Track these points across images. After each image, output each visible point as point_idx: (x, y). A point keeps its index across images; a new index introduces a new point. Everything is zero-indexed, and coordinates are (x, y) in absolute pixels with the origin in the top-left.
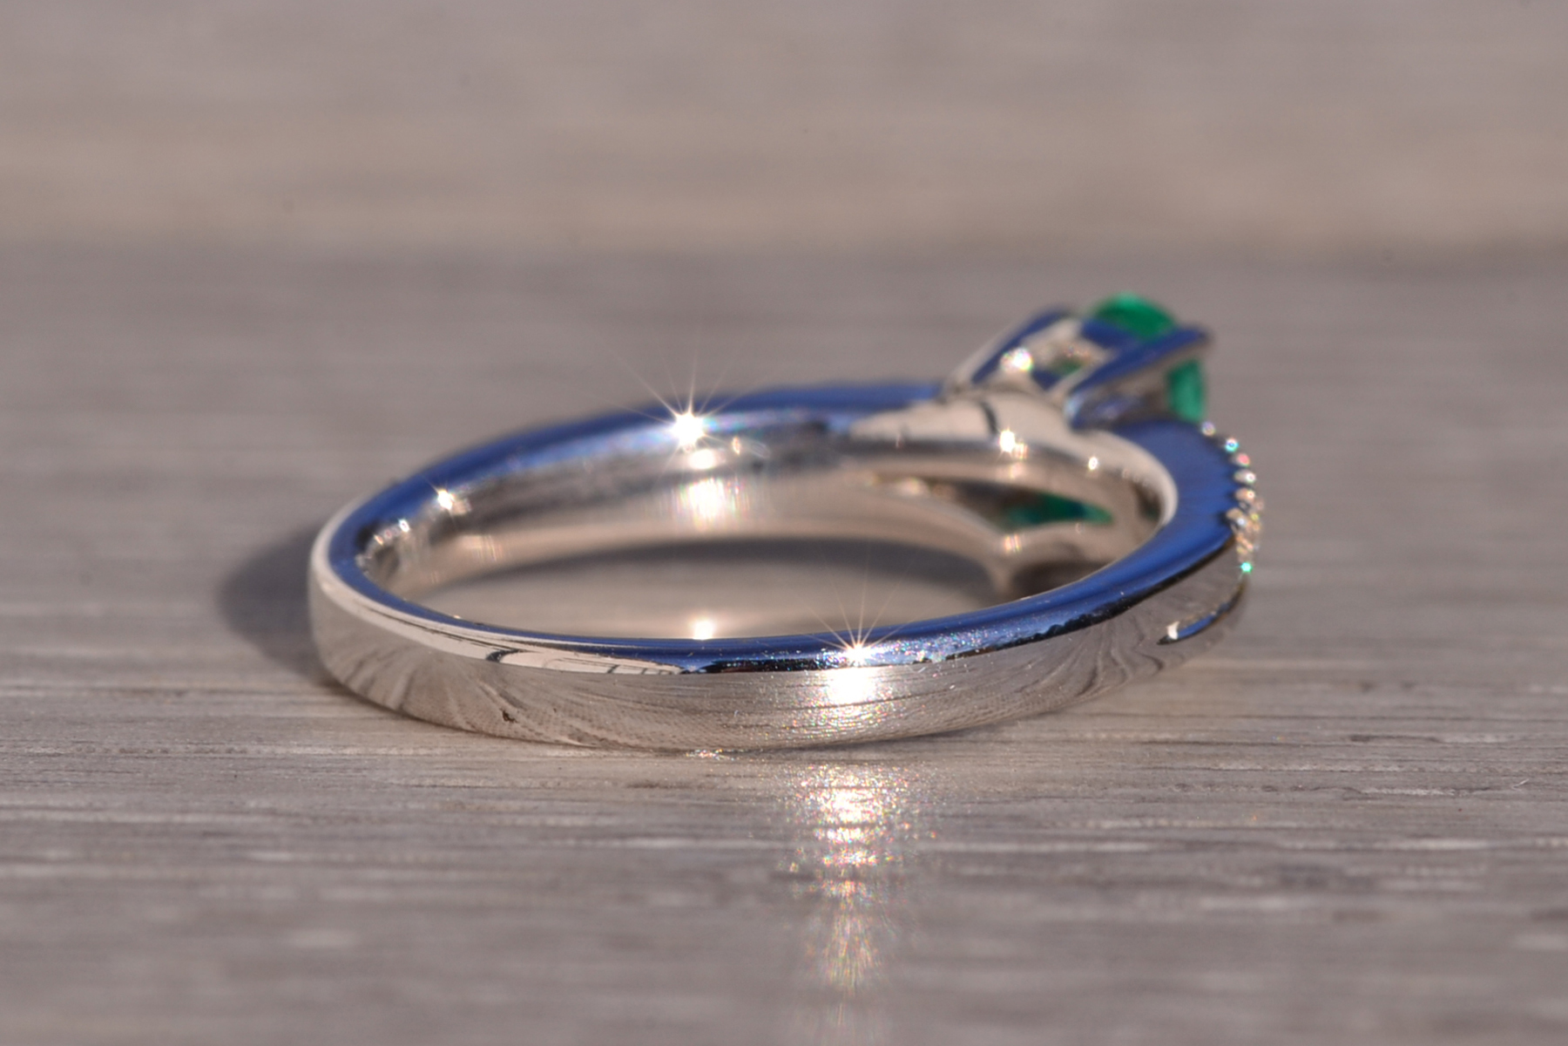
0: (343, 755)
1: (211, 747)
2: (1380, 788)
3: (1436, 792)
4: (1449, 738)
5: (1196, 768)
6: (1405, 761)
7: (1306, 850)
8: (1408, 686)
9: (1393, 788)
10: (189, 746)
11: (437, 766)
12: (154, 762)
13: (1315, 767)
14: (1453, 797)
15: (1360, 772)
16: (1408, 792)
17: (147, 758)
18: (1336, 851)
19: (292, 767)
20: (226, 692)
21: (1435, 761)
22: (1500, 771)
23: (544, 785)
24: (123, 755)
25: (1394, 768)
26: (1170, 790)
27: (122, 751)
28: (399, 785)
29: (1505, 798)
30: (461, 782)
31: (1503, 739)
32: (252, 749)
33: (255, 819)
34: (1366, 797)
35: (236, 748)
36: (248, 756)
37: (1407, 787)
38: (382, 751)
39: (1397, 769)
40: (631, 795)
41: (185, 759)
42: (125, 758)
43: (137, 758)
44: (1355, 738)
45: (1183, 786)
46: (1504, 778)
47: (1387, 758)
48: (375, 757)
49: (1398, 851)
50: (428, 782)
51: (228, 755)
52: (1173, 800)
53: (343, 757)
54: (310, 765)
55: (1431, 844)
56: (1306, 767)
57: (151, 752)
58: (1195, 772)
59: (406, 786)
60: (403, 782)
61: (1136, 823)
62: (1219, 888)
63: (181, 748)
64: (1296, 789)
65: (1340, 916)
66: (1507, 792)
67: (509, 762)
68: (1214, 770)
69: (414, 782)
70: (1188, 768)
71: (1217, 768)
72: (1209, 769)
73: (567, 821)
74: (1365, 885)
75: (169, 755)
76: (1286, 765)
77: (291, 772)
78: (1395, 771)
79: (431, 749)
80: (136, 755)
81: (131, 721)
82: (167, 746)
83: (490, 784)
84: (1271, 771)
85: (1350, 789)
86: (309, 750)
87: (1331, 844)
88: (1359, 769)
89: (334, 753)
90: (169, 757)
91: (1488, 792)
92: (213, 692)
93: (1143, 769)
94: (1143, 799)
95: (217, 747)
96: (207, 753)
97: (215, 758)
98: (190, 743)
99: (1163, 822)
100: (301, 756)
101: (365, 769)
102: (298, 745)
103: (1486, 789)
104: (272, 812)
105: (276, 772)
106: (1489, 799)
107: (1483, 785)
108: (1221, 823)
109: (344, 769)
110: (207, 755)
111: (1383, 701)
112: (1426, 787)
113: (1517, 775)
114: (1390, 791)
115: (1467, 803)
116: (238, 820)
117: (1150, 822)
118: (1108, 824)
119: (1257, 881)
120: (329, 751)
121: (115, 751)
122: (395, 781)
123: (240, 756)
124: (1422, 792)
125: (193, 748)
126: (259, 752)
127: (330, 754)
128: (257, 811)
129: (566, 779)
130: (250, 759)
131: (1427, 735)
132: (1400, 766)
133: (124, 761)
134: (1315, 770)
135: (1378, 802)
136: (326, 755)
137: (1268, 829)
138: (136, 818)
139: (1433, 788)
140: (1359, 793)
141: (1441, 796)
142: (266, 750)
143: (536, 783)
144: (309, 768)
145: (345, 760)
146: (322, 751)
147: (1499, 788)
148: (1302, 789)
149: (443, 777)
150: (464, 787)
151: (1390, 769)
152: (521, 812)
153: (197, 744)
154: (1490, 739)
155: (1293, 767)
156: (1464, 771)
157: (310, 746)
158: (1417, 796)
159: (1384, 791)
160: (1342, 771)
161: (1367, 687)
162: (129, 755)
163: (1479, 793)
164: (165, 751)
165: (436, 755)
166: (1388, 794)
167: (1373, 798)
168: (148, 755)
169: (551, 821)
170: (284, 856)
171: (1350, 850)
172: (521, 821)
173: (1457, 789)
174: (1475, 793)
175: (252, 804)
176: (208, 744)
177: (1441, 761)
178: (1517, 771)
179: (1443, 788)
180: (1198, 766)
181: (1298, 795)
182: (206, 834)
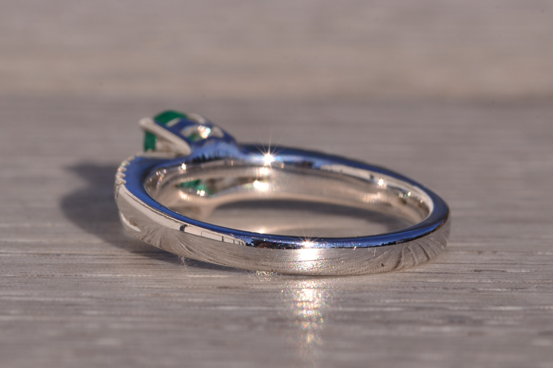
0: (116, 277)
1: (69, 274)
2: (484, 288)
3: (504, 290)
4: (509, 271)
5: (419, 281)
6: (494, 279)
7: (458, 310)
8: (495, 252)
9: (489, 288)
10: (61, 274)
11: (149, 281)
12: (49, 280)
13: (461, 281)
14: (511, 292)
15: (478, 283)
16: (494, 290)
17: (46, 278)
18: (469, 311)
19: (98, 281)
20: (74, 254)
21: (504, 279)
22: (527, 282)
23: (187, 288)
24: (38, 277)
25: (489, 281)
26: (410, 289)
27: (38, 275)
28: (136, 288)
29: (529, 292)
30: (158, 286)
31: (528, 271)
32: (84, 275)
33: (85, 300)
34: (480, 292)
35: (78, 274)
36: (82, 277)
37: (494, 288)
38: (130, 275)
39: (490, 282)
40: (218, 291)
41: (60, 278)
42: (39, 278)
43: (43, 278)
44: (476, 271)
45: (414, 288)
46: (529, 285)
47: (487, 278)
48: (128, 278)
49: (491, 311)
50: (146, 286)
51: (75, 277)
52: (411, 293)
53: (116, 278)
54: (104, 280)
55: (502, 308)
56: (458, 281)
57: (48, 276)
58: (419, 283)
59: (139, 288)
60: (137, 286)
61: (398, 301)
62: (427, 324)
63: (59, 274)
64: (455, 289)
65: (470, 334)
66: (530, 290)
67: (175, 279)
68: (425, 282)
69: (141, 286)
70: (416, 281)
71: (426, 281)
72: (424, 282)
73: (196, 300)
74: (479, 323)
75: (54, 277)
76: (451, 280)
77: (98, 283)
78: (490, 283)
79: (147, 275)
80: (42, 277)
81: (41, 265)
82: (54, 274)
83: (168, 287)
84: (446, 282)
85: (474, 289)
86: (104, 275)
87: (467, 308)
88: (477, 281)
89: (113, 276)
90: (54, 278)
91: (523, 290)
92: (70, 255)
93: (400, 282)
94: (400, 292)
95: (71, 274)
96: (68, 276)
97: (71, 278)
98: (62, 273)
99: (407, 300)
100: (101, 277)
101: (124, 282)
102: (100, 273)
103: (522, 289)
104: (91, 297)
105: (92, 283)
106: (523, 292)
107: (521, 287)
108: (428, 301)
109: (116, 282)
110: (67, 277)
111: (486, 258)
112: (501, 288)
113: (533, 284)
114: (488, 290)
115: (515, 294)
116: (79, 300)
117: (403, 300)
118: (388, 301)
119: (441, 321)
120: (111, 275)
121: (35, 275)
122: (134, 286)
123: (79, 277)
124: (499, 290)
125: (63, 274)
126: (86, 276)
127: (112, 277)
128: (86, 297)
129: (195, 285)
130: (83, 278)
131: (501, 269)
132: (492, 281)
133: (38, 279)
134: (462, 282)
135: (484, 293)
136: (110, 277)
137: (444, 303)
138: (42, 299)
139: (504, 288)
140: (477, 290)
141: (506, 291)
142: (89, 275)
143: (185, 287)
144: (104, 281)
145: (117, 279)
146: (109, 275)
147: (527, 288)
148: (457, 289)
149: (151, 284)
150: (159, 288)
151: (488, 282)
152: (180, 297)
153: (64, 273)
154: (523, 271)
155: (454, 281)
156: (514, 282)
157: (105, 274)
158: (498, 292)
159: (486, 289)
160: (471, 282)
161: (480, 253)
162: (40, 277)
163: (520, 290)
164: (53, 276)
165: (149, 277)
166: (487, 291)
167: (482, 292)
168: (47, 277)
169: (190, 300)
170: (95, 312)
171: (474, 310)
172: (179, 300)
173: (512, 289)
174: (518, 290)
175: (84, 294)
176: (68, 273)
177: (506, 279)
178: (533, 282)
179: (507, 288)
180: (420, 280)
181: (455, 291)
182: (67, 305)
